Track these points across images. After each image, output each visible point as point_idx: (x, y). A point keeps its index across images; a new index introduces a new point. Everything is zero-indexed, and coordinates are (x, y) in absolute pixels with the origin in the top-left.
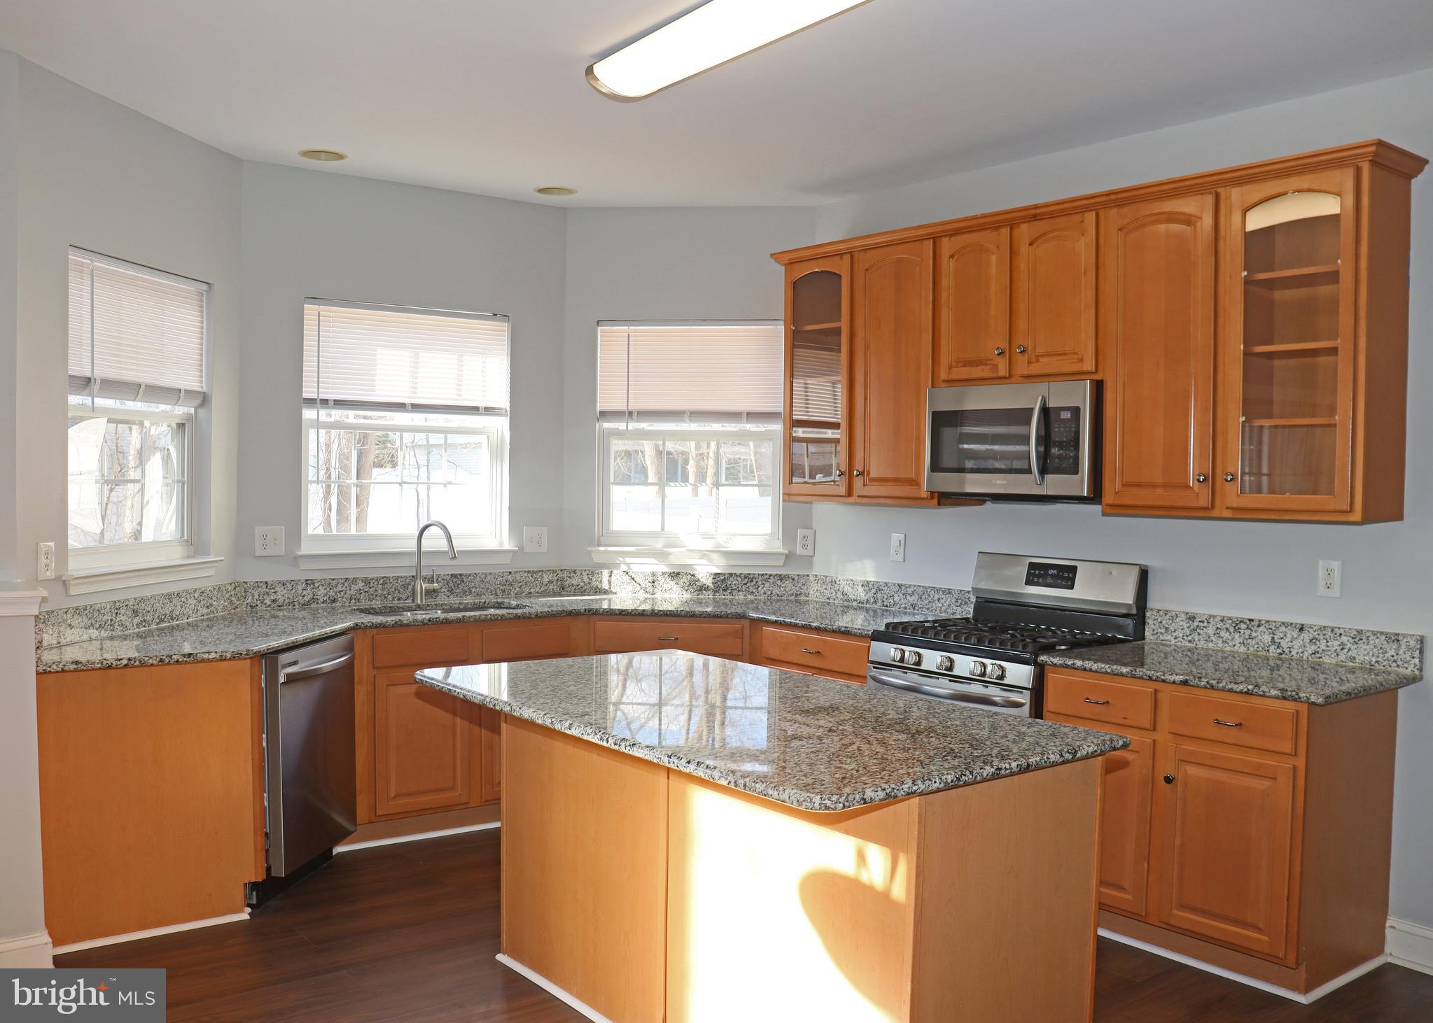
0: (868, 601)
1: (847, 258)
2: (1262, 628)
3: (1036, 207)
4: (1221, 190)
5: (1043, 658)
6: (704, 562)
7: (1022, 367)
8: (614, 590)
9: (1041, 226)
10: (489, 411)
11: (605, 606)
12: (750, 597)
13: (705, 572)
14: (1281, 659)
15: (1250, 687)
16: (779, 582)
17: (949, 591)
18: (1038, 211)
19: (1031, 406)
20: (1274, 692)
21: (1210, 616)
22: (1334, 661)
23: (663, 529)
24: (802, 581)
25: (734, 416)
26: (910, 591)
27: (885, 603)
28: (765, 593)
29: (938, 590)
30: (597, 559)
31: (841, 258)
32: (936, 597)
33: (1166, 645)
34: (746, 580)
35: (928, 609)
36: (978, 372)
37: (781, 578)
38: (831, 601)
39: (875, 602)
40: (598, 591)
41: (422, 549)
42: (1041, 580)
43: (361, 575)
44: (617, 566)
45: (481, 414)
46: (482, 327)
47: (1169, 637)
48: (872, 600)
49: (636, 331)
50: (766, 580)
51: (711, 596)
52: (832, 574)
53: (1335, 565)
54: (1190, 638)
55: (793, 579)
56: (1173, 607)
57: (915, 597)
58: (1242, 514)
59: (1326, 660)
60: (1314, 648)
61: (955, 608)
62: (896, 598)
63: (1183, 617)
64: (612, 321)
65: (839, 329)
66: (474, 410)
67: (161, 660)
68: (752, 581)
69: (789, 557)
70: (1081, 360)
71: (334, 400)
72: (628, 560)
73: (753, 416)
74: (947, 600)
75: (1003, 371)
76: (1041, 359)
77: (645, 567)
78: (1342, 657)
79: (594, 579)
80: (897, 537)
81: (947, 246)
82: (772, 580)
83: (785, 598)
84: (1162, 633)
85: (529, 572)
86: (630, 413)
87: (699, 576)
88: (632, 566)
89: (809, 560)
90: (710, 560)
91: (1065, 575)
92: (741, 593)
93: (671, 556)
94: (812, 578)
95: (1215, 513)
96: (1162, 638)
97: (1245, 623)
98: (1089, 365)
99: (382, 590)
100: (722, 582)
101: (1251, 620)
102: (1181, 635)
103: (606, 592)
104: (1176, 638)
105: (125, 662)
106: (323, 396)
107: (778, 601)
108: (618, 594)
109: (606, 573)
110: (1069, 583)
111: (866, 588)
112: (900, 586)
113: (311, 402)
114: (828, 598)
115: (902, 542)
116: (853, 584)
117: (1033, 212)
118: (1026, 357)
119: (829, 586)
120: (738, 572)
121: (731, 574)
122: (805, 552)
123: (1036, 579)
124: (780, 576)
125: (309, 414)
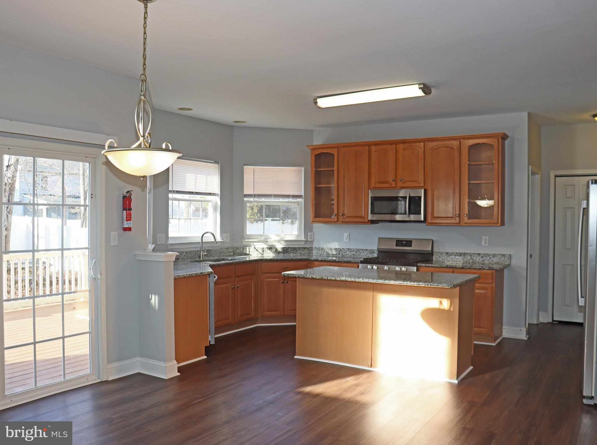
0: (336, 254)
1: (336, 149)
2: (468, 255)
3: (405, 140)
4: (461, 140)
5: (419, 264)
6: (279, 244)
7: (400, 184)
8: (251, 254)
9: (406, 145)
10: (214, 194)
11: (248, 259)
12: (294, 255)
13: (279, 247)
14: (473, 263)
15: (480, 267)
16: (303, 250)
17: (367, 250)
18: (406, 141)
19: (406, 196)
20: (487, 268)
21: (453, 253)
22: (488, 262)
23: (264, 233)
24: (311, 249)
25: (288, 196)
26: (352, 250)
27: (343, 255)
28: (299, 253)
29: (363, 250)
30: (244, 244)
31: (334, 149)
32: (362, 252)
33: (440, 261)
34: (293, 249)
35: (359, 255)
36: (385, 185)
37: (304, 248)
38: (322, 255)
39: (339, 254)
40: (246, 254)
41: (203, 241)
42: (401, 245)
43: (185, 250)
44: (251, 246)
45: (212, 195)
46: (212, 166)
47: (440, 259)
48: (338, 254)
49: (256, 168)
50: (299, 249)
51: (282, 255)
52: (321, 246)
53: (487, 238)
54: (447, 259)
55: (308, 249)
56: (441, 251)
57: (355, 252)
58: (468, 225)
59: (486, 262)
60: (482, 259)
61: (369, 255)
62: (347, 253)
63: (445, 253)
64: (248, 165)
65: (333, 171)
66: (210, 194)
67: (196, 275)
68: (295, 250)
69: (306, 242)
70: (420, 183)
71: (176, 191)
72: (254, 244)
73: (294, 196)
74: (366, 253)
75: (394, 185)
76: (407, 183)
77: (260, 246)
78: (490, 261)
79: (244, 250)
80: (346, 235)
81: (373, 148)
82: (301, 249)
83: (305, 255)
84: (438, 258)
85: (226, 248)
86: (255, 195)
87: (278, 249)
88: (255, 246)
89: (312, 242)
90: (280, 243)
91: (409, 243)
92: (292, 253)
93: (269, 242)
94: (314, 248)
95: (461, 224)
96: (438, 259)
97: (463, 254)
98: (422, 185)
99: (190, 255)
100: (285, 250)
101: (465, 253)
102: (444, 258)
103: (248, 255)
104: (442, 259)
105: (188, 275)
106: (174, 189)
107: (303, 256)
108: (252, 255)
109: (248, 248)
110: (410, 245)
111: (336, 250)
112: (348, 249)
113: (171, 191)
114: (321, 254)
115: (348, 236)
116: (331, 249)
117: (404, 141)
118: (402, 182)
119: (321, 250)
120: (291, 247)
121: (289, 248)
122: (311, 240)
123: (399, 245)
124: (304, 247)
125: (170, 195)
